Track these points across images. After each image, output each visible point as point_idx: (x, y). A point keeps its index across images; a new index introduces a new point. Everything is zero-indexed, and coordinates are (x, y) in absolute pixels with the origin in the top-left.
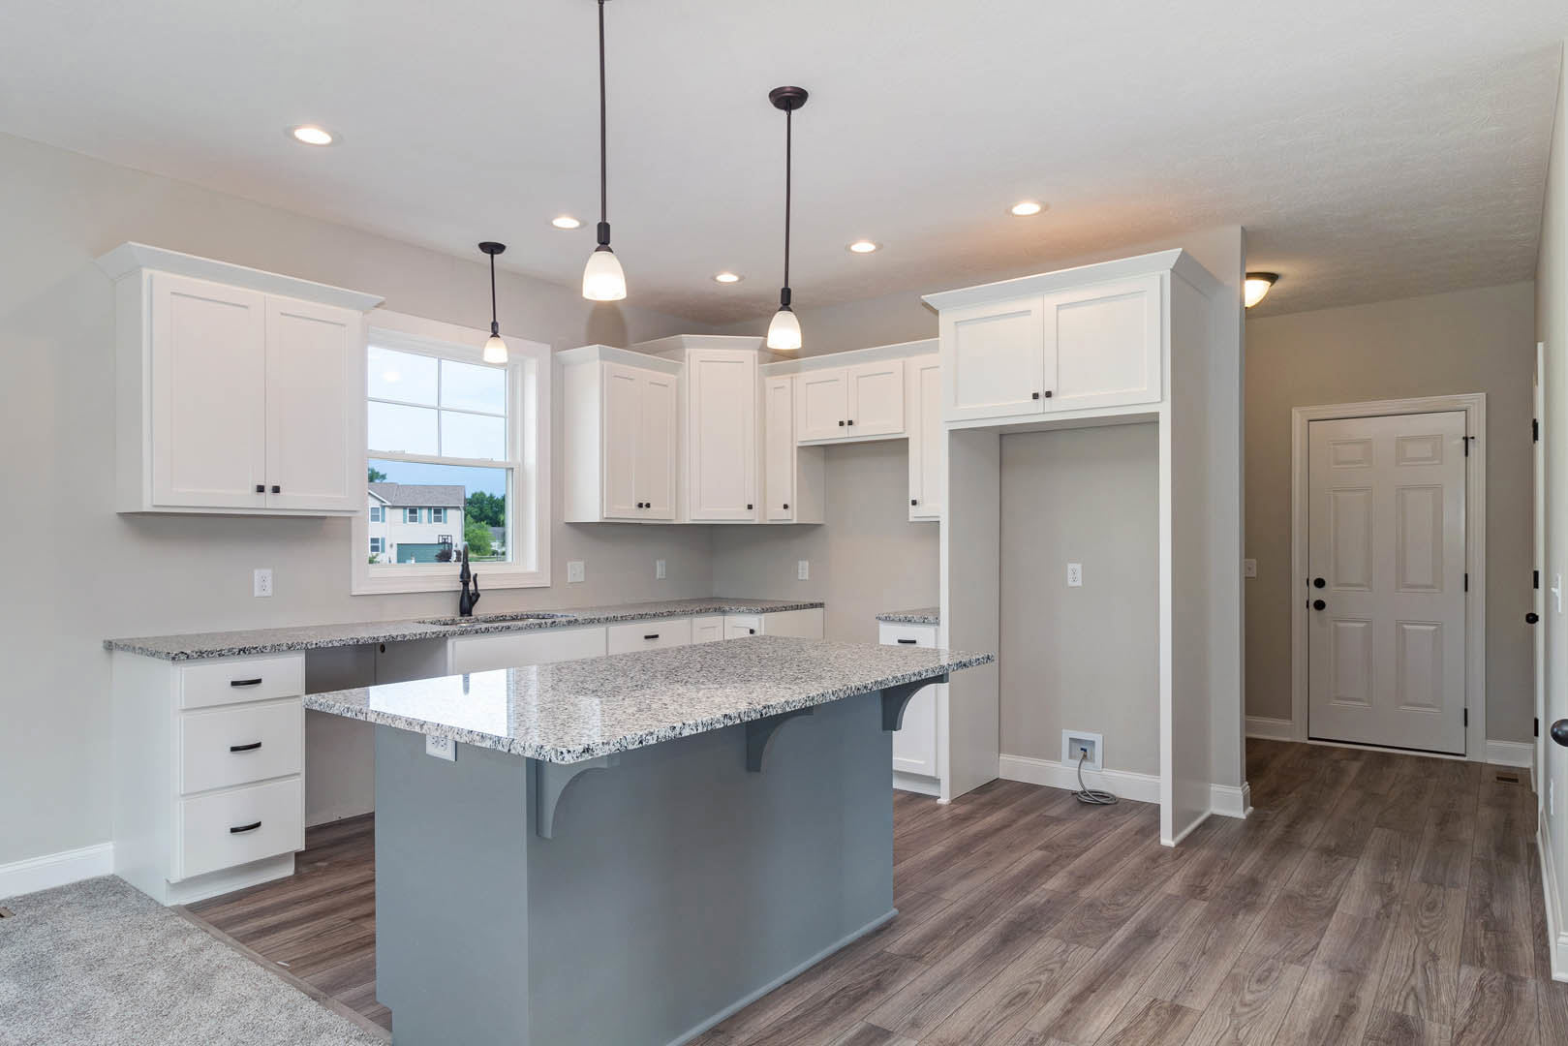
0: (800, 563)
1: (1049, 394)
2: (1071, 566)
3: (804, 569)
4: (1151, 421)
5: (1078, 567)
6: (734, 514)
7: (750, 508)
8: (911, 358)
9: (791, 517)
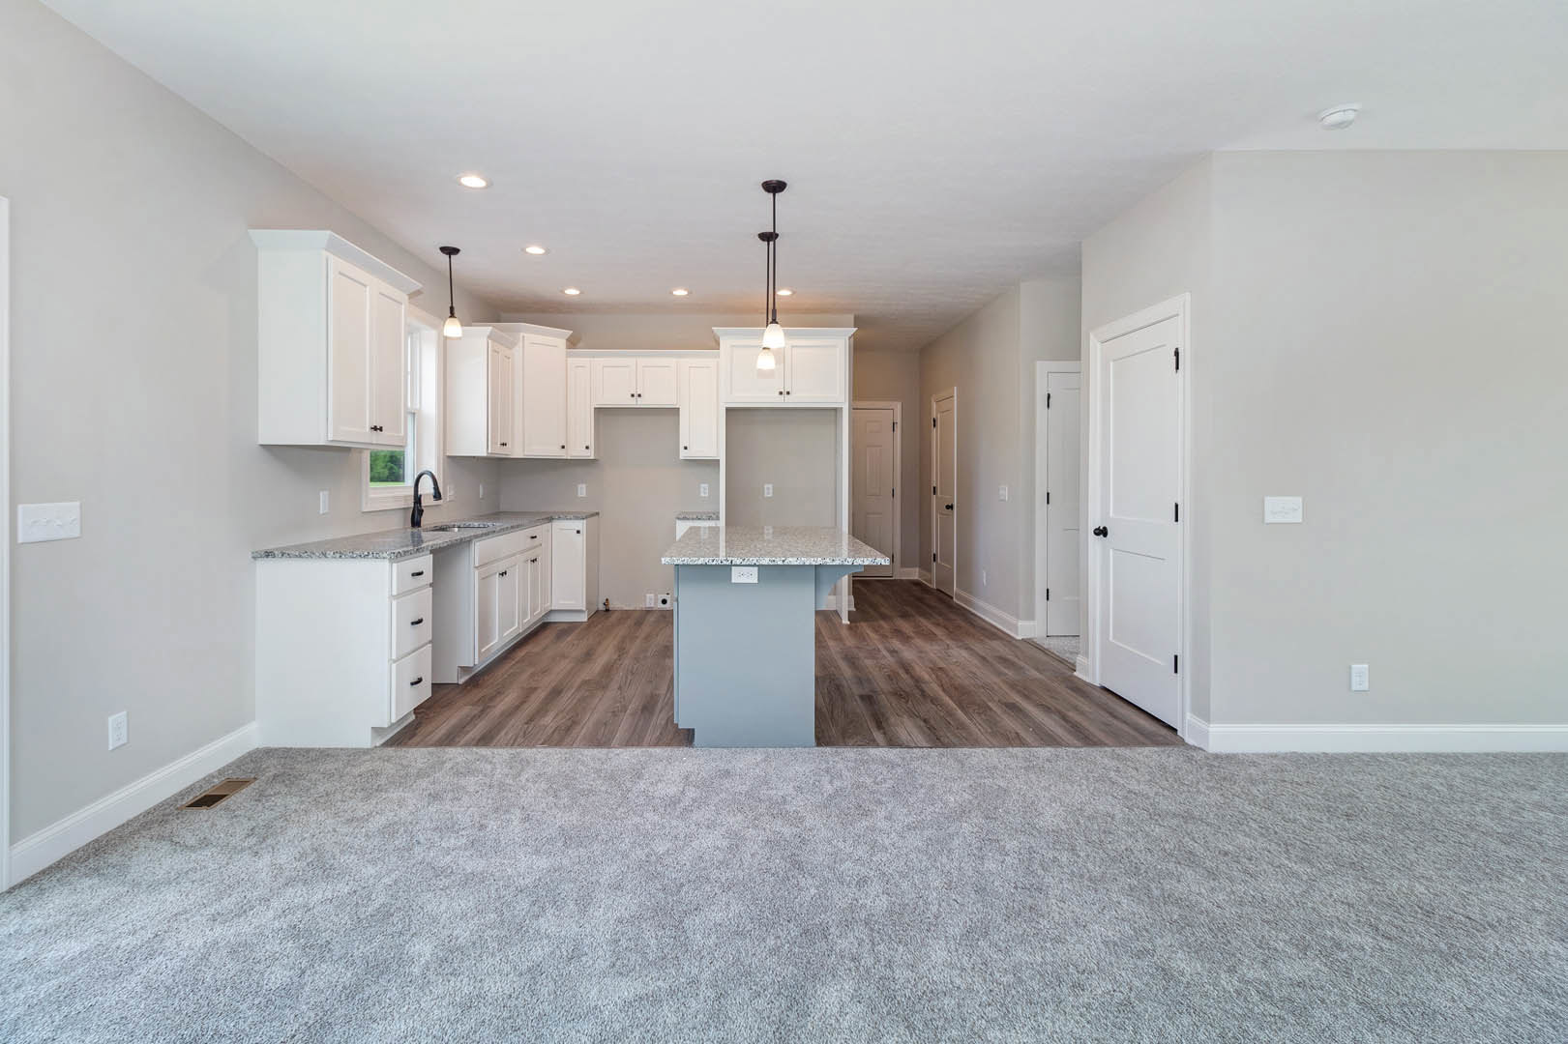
0: (580, 486)
1: (788, 393)
2: (766, 486)
3: (582, 490)
4: (836, 411)
5: (770, 486)
6: (552, 451)
7: (563, 447)
8: (682, 360)
9: (590, 455)
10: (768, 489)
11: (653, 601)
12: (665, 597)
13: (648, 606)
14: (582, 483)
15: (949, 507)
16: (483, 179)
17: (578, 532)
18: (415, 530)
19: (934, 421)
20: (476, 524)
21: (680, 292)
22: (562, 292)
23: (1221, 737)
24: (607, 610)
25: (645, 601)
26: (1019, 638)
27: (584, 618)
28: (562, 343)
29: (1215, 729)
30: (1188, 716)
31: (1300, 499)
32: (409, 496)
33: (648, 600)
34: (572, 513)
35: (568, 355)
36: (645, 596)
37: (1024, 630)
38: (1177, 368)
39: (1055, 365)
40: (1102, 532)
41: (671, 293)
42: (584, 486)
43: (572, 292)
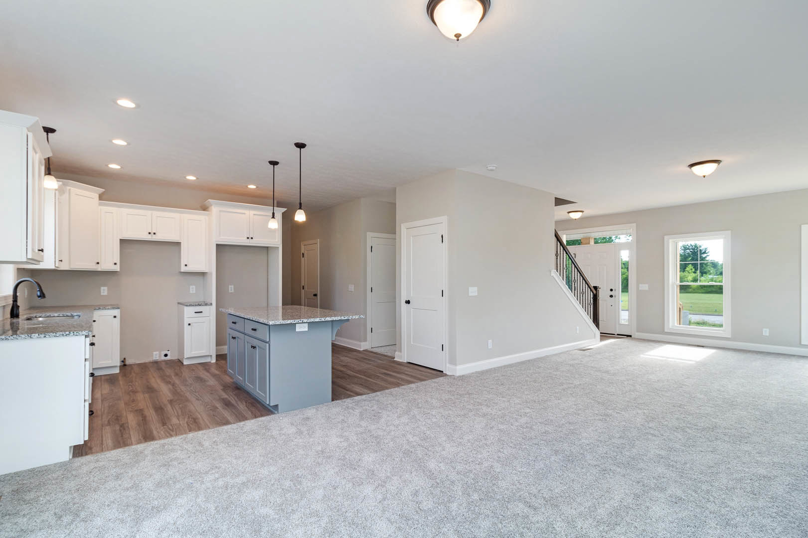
0: (102, 288)
1: (252, 238)
3: (104, 291)
4: (268, 248)
6: (90, 266)
7: (98, 263)
8: (182, 215)
9: (117, 268)
10: (231, 287)
11: (158, 356)
12: (166, 352)
13: (154, 359)
14: (104, 286)
15: (315, 295)
16: (134, 103)
17: (115, 317)
18: (15, 320)
19: (303, 254)
20: (56, 315)
21: (191, 178)
22: (107, 166)
23: (461, 369)
24: (125, 365)
25: (153, 356)
26: (362, 350)
27: (117, 371)
28: (96, 196)
29: (459, 367)
30: (448, 365)
31: (477, 288)
32: (10, 296)
33: (154, 356)
34: (111, 305)
35: (100, 204)
36: (153, 353)
37: (363, 346)
38: (442, 242)
39: (376, 235)
40: (408, 302)
41: (185, 177)
42: (106, 288)
43: (114, 166)
